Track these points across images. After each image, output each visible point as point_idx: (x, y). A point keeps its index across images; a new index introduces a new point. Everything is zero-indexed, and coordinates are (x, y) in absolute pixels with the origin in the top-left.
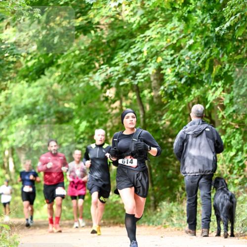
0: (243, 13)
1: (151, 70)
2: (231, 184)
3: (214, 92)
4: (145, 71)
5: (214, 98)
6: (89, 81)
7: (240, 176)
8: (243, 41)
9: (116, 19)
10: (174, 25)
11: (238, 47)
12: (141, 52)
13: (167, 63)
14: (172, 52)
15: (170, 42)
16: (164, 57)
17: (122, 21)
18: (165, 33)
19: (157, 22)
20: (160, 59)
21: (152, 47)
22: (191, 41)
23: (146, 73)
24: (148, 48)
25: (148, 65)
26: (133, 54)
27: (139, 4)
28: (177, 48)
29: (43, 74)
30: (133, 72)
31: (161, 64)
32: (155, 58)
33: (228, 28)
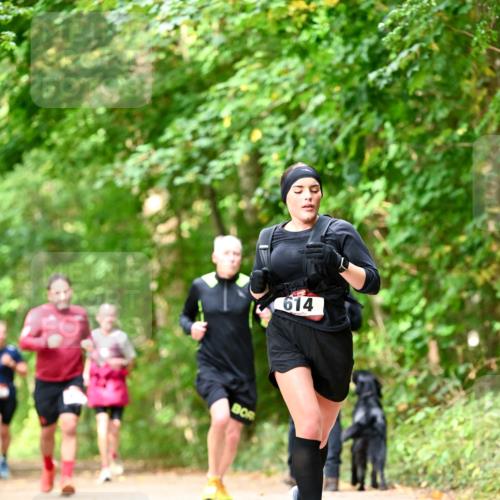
0: (424, 45)
1: (239, 154)
2: (402, 388)
3: (367, 202)
4: (225, 159)
5: (366, 213)
6: (113, 176)
7: (421, 371)
8: (426, 99)
9: (169, 53)
10: (286, 66)
11: (416, 110)
12: (218, 120)
13: (270, 141)
14: (282, 119)
15: (277, 99)
16: (266, 130)
17: (180, 57)
18: (269, 82)
19: (252, 60)
20: (257, 135)
21: (241, 109)
22: (320, 99)
23: (229, 162)
24: (233, 112)
25: (233, 146)
26: (204, 123)
27: (216, 25)
28: (292, 112)
29: (20, 161)
30: (203, 160)
31: (260, 144)
32: (247, 131)
33: (395, 74)
